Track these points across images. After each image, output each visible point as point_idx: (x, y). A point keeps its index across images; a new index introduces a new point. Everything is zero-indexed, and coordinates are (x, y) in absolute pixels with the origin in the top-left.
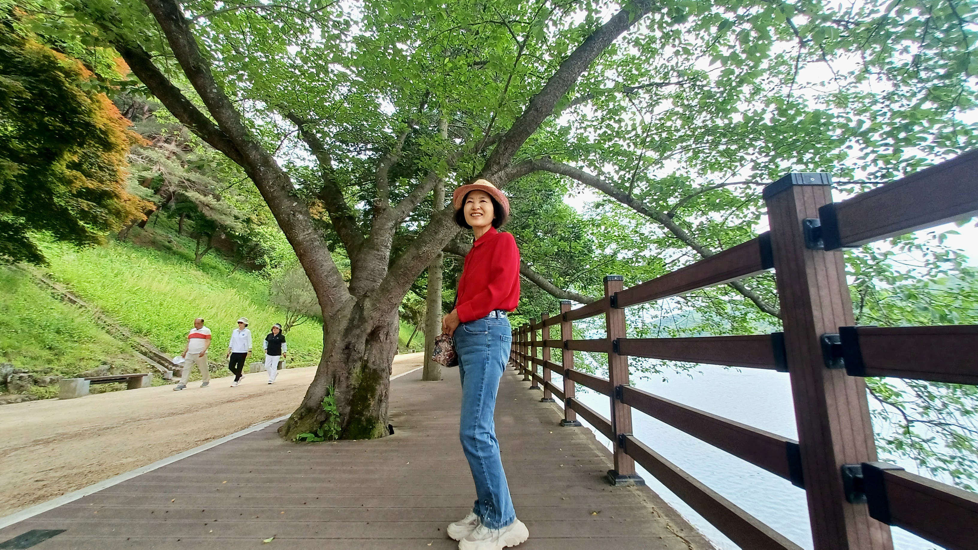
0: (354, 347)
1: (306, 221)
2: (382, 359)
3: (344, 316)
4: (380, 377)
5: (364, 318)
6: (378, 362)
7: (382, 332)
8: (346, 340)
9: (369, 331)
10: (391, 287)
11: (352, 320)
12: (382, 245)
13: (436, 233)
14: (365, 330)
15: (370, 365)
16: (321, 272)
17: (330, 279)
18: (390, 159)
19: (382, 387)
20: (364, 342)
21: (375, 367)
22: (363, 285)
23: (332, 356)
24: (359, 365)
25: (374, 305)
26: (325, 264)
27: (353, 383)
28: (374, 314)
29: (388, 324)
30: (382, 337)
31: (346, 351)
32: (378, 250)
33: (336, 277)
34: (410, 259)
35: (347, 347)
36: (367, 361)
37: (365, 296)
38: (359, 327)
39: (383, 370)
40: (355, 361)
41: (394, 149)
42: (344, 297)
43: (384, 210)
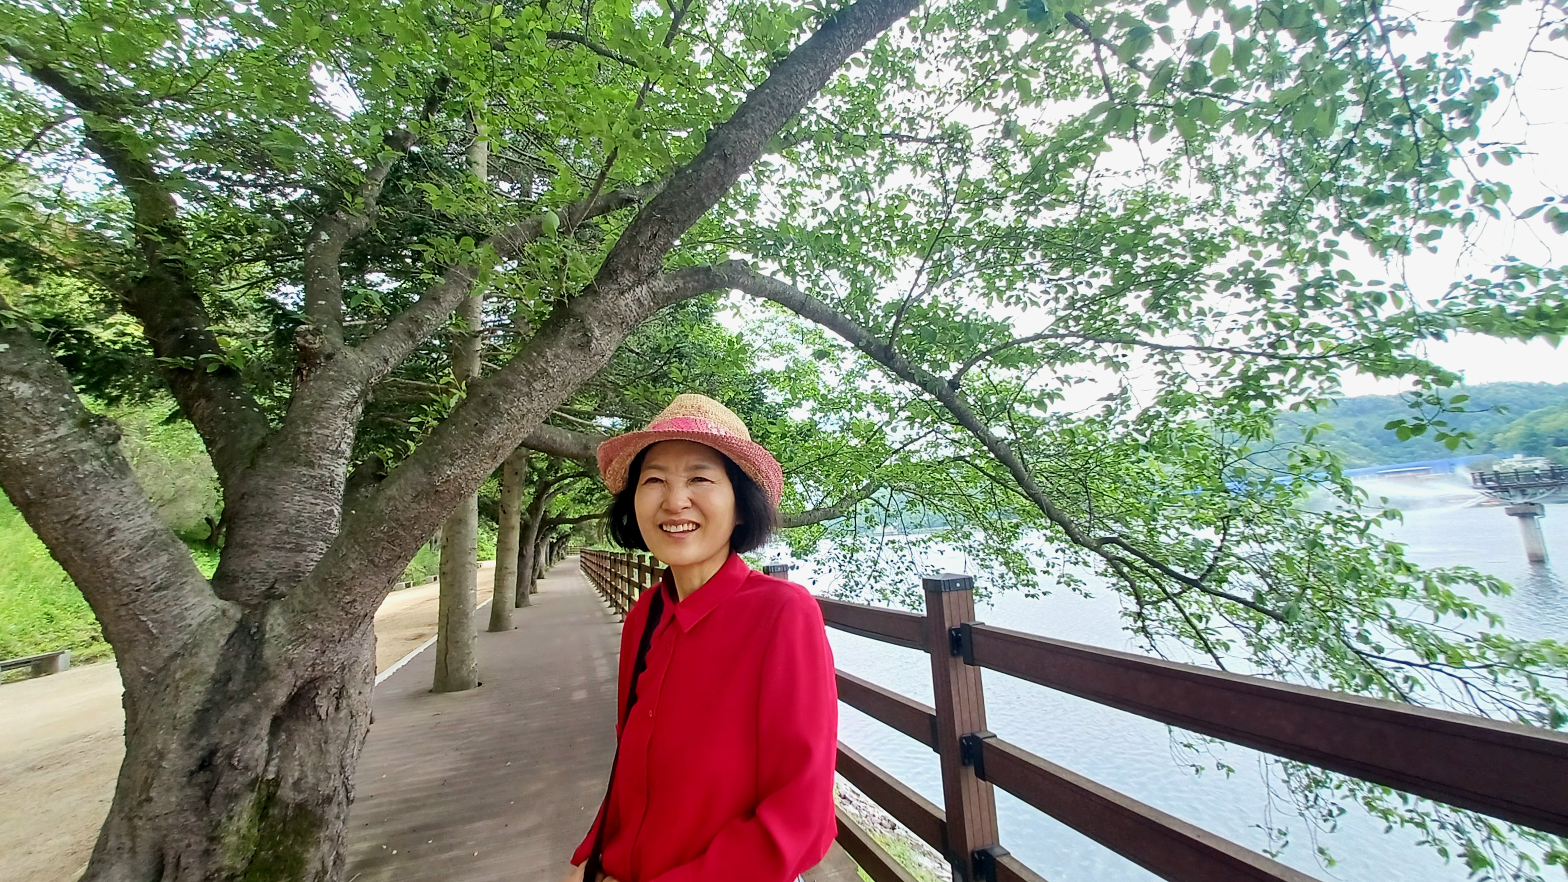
0: (230, 756)
1: (46, 400)
2: (326, 769)
3: (193, 673)
4: (319, 823)
5: (265, 669)
6: (311, 780)
7: (323, 692)
8: (203, 742)
9: (281, 697)
10: (349, 574)
11: (221, 681)
12: (324, 450)
13: (481, 432)
14: (268, 700)
15: (286, 793)
16: (107, 550)
17: (144, 569)
18: (346, 224)
19: (325, 847)
20: (265, 733)
21: (300, 798)
22: (261, 566)
23: (149, 800)
24: (246, 807)
25: (295, 626)
26: (123, 524)
27: (227, 862)
28: (294, 653)
29: (343, 668)
30: (324, 704)
31: (202, 777)
32: (310, 465)
33: (164, 558)
34: (408, 498)
35: (205, 764)
36: (276, 782)
37: (271, 595)
38: (245, 695)
39: (328, 800)
40: (233, 797)
41: (359, 200)
42: (195, 613)
43: (329, 357)
